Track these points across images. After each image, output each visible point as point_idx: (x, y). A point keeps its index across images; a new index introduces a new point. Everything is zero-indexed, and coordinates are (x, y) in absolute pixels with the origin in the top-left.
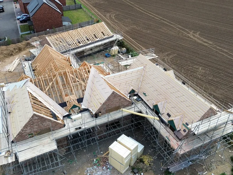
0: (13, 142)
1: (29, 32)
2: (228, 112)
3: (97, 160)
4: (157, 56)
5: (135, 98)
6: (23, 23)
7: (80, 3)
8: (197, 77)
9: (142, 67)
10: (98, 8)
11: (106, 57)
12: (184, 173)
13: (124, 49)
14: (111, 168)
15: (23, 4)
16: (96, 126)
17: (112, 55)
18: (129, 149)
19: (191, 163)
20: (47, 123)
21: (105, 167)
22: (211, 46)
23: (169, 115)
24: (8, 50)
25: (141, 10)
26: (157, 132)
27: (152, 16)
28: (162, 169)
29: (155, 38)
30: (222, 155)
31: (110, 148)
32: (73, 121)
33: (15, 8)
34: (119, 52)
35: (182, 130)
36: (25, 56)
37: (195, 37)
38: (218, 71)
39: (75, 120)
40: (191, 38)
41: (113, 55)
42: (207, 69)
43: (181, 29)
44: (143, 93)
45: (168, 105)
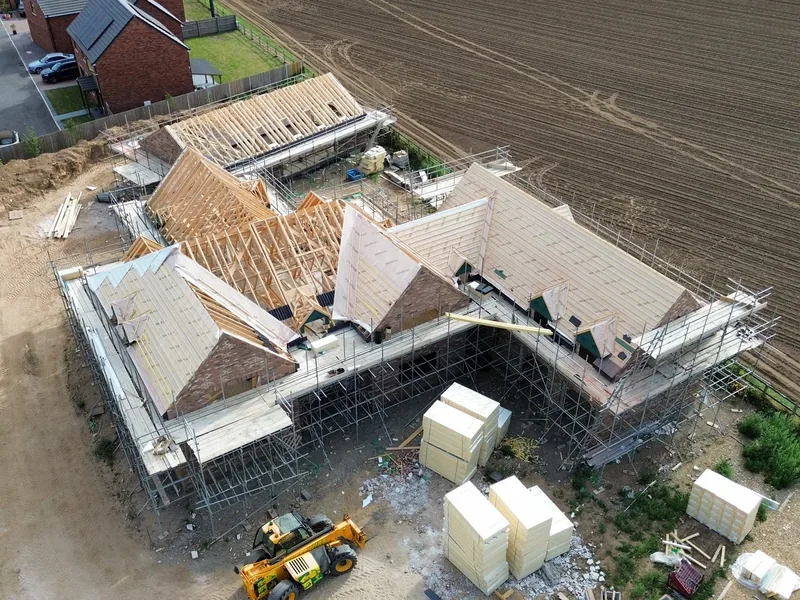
0: (166, 417)
1: (82, 112)
2: (727, 300)
3: (385, 459)
4: (518, 169)
5: (474, 285)
6: (54, 83)
7: (228, 13)
8: (626, 226)
9: (486, 199)
10: (293, 26)
11: (349, 179)
12: (625, 471)
13: (402, 154)
14: (429, 475)
15: (45, 21)
16: (383, 363)
17: (368, 173)
18: (478, 417)
19: (641, 441)
20: (256, 359)
21: (411, 475)
22: (655, 134)
23: (575, 321)
24: (36, 171)
25: (431, 29)
26: (546, 367)
27: (468, 50)
28: (564, 468)
29: (488, 116)
30: (715, 420)
31: (427, 419)
32: (315, 354)
33: (9, 32)
34: (386, 164)
35: (616, 354)
36: (92, 188)
37: (607, 109)
38: (682, 205)
39: (321, 353)
40: (593, 114)
41: (371, 175)
42: (650, 201)
43: (560, 87)
44: (496, 271)
45: (571, 294)
